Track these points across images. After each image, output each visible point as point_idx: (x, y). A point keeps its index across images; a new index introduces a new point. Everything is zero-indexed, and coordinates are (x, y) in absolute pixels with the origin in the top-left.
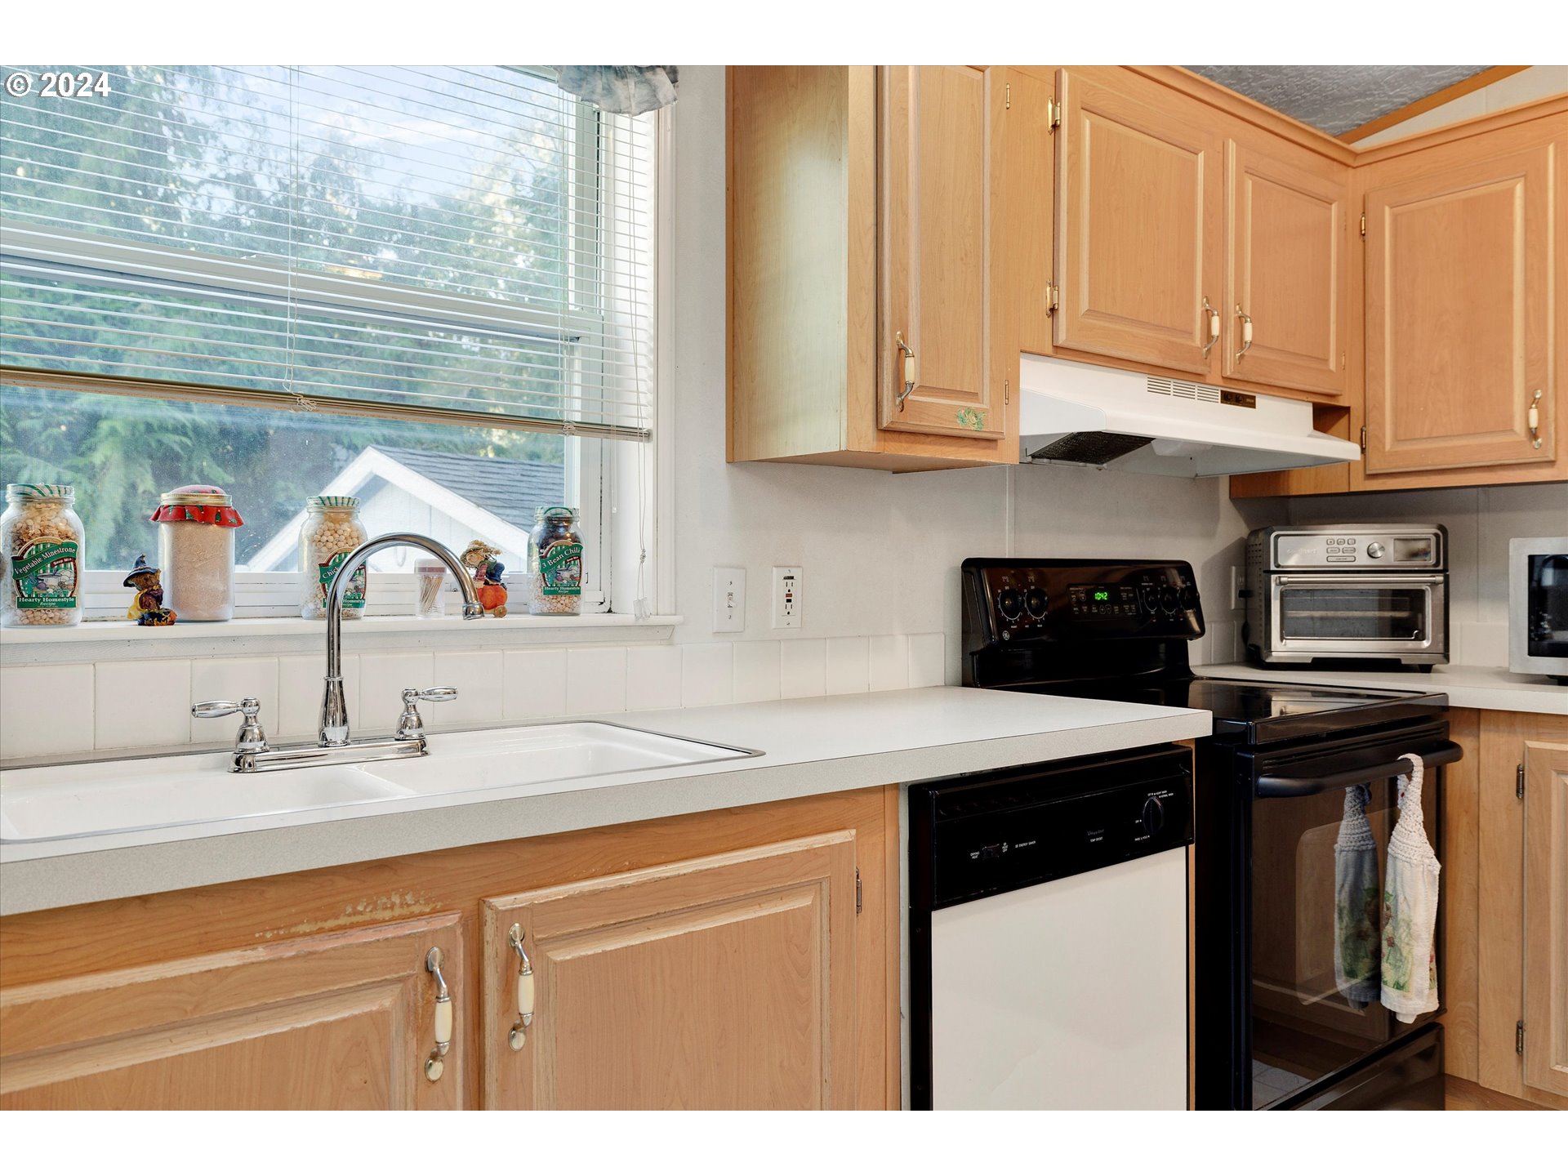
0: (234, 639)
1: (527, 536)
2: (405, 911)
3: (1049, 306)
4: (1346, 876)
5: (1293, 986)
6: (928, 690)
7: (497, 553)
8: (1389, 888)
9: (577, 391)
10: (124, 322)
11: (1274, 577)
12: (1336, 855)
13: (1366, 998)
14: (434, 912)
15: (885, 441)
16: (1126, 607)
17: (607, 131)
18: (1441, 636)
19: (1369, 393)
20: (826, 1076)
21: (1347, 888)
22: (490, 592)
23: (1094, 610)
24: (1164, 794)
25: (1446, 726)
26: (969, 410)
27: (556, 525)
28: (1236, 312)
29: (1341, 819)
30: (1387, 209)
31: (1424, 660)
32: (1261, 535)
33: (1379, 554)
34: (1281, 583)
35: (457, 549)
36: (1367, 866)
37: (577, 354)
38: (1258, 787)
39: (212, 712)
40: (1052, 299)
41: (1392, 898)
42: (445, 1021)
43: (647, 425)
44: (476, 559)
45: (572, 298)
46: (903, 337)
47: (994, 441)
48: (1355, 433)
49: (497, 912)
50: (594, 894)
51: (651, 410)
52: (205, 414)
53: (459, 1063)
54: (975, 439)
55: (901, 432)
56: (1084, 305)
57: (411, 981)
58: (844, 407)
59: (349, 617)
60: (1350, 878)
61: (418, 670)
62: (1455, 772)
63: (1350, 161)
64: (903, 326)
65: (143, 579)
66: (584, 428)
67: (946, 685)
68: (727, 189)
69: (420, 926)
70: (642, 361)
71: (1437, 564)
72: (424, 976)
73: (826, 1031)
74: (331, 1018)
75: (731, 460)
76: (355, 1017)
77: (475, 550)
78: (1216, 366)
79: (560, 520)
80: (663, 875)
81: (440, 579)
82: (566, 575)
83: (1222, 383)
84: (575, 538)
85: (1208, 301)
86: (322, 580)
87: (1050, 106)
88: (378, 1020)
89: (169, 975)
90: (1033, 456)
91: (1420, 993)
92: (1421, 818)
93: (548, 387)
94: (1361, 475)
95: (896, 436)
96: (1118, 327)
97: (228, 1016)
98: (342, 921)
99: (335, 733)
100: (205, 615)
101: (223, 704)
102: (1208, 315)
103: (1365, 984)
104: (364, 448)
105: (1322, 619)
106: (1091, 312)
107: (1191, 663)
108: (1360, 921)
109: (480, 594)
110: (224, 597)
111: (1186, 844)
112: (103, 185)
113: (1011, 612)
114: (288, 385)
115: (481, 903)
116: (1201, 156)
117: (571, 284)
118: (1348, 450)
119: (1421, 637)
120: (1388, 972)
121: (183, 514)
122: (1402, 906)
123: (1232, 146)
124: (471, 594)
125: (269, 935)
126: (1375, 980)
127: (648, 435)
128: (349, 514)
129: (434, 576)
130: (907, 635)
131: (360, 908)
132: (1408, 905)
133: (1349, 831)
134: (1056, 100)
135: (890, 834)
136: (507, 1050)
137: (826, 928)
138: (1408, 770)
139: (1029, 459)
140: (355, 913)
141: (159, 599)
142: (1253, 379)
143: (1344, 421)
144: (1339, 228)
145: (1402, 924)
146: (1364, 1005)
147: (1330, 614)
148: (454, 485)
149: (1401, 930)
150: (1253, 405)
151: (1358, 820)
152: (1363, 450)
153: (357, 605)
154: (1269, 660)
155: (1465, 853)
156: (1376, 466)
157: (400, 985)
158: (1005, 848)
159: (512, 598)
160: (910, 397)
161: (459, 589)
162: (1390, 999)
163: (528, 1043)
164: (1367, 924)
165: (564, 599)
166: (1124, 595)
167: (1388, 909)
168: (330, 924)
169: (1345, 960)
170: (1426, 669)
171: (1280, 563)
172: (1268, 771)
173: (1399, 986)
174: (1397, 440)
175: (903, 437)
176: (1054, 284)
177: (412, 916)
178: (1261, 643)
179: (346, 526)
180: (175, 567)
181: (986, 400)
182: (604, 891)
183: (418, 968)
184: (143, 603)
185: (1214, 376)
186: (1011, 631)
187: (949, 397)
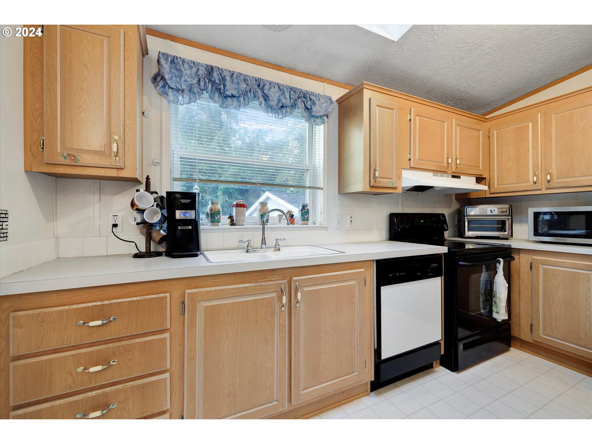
0: (246, 228)
1: (298, 209)
2: (277, 279)
3: (409, 158)
4: (483, 286)
5: (469, 311)
6: (382, 241)
7: (293, 212)
8: (494, 290)
9: (308, 180)
10: (222, 168)
11: (466, 217)
12: (481, 281)
13: (488, 315)
14: (282, 279)
15: (372, 189)
16: (429, 224)
17: (314, 129)
18: (510, 231)
19: (491, 174)
20: (358, 319)
21: (483, 289)
22: (291, 220)
23: (421, 224)
24: (435, 265)
25: (511, 253)
26: (390, 182)
27: (304, 207)
28: (455, 157)
29: (482, 273)
30: (495, 131)
31: (506, 237)
32: (463, 207)
33: (493, 212)
34: (468, 219)
35: (286, 211)
36: (489, 284)
37: (308, 173)
38: (459, 264)
39: (243, 242)
40: (409, 157)
41: (495, 292)
42: (285, 299)
43: (322, 187)
44: (289, 214)
45: (307, 162)
46: (375, 167)
47: (396, 188)
48: (487, 183)
49: (294, 280)
50: (312, 278)
51: (323, 184)
52: (237, 186)
53: (287, 308)
54: (392, 188)
55: (375, 187)
56: (417, 158)
57: (279, 292)
58: (363, 182)
59: (266, 225)
60: (484, 286)
61: (278, 235)
62: (514, 264)
63: (485, 121)
64: (376, 165)
65: (231, 217)
66: (310, 188)
67: (386, 240)
68: (338, 138)
69: (280, 282)
70: (321, 174)
71: (509, 214)
72: (281, 291)
73: (358, 309)
74: (265, 297)
75: (339, 193)
76: (269, 297)
77: (289, 212)
78: (450, 170)
79: (305, 206)
80: (325, 275)
81: (282, 217)
82: (306, 217)
83: (452, 173)
84: (308, 209)
85: (448, 155)
86: (261, 218)
87: (409, 115)
88: (273, 298)
89: (238, 287)
90: (406, 191)
91: (503, 315)
92: (503, 273)
93: (301, 177)
94: (489, 193)
95: (374, 188)
96: (425, 162)
97: (248, 295)
98: (267, 280)
99: (264, 246)
100: (241, 224)
101: (244, 240)
102: (448, 158)
103: (488, 311)
104: (266, 191)
105: (478, 227)
106: (419, 159)
107: (445, 236)
108: (487, 297)
109: (290, 220)
110: (244, 221)
111: (441, 276)
112: (219, 143)
113: (401, 224)
114: (255, 181)
115: (291, 278)
116: (446, 123)
117: (307, 159)
118: (485, 188)
119: (505, 231)
120: (494, 309)
121: (238, 206)
122: (498, 294)
123: (454, 120)
124: (288, 220)
125: (254, 281)
126: (491, 311)
127: (322, 189)
128: (266, 205)
129: (281, 217)
130: (377, 229)
131: (270, 278)
132: (499, 294)
133: (484, 276)
134: (410, 114)
135: (372, 270)
136: (296, 306)
137: (358, 288)
138: (499, 262)
139: (405, 191)
140: (269, 278)
141: (233, 221)
142: (459, 172)
143: (484, 181)
144: (482, 136)
145: (498, 298)
146: (488, 317)
147: (481, 226)
148: (283, 199)
149: (498, 300)
150: (460, 178)
151: (486, 273)
152: (489, 188)
153: (267, 222)
154: (465, 236)
155: (516, 283)
156: (492, 191)
157: (277, 292)
158: (397, 274)
159: (296, 221)
160: (377, 179)
161: (286, 219)
162: (495, 315)
163: (299, 306)
164: (489, 298)
165: (306, 221)
166: (428, 221)
167: (494, 294)
168: (264, 280)
169: (483, 306)
170: (507, 239)
171: (467, 214)
172: (461, 261)
173: (497, 313)
174: (498, 185)
175: (376, 188)
176: (410, 154)
177: (279, 280)
178: (463, 232)
179: (265, 207)
180: (236, 215)
181: (394, 179)
182: (314, 278)
183: (280, 290)
184: (231, 222)
185: (450, 172)
186: (401, 229)
187: (386, 179)
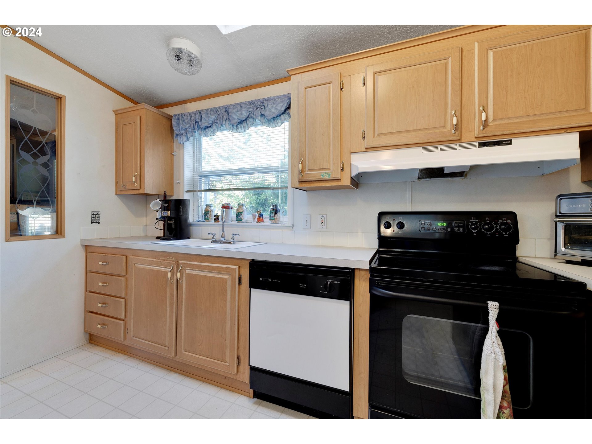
3: (363, 137)
11: (558, 219)
15: (301, 184)
16: (456, 229)
26: (325, 173)
39: (210, 234)
46: (303, 159)
49: (180, 263)
55: (305, 182)
56: (377, 133)
64: (303, 156)
65: (216, 216)
106: (380, 134)
116: (450, 58)
123: (477, 44)
130: (363, 233)
141: (218, 219)
160: (305, 173)
166: (456, 224)
181: (332, 169)
187: (320, 171)
